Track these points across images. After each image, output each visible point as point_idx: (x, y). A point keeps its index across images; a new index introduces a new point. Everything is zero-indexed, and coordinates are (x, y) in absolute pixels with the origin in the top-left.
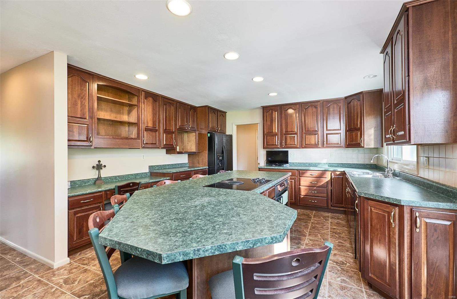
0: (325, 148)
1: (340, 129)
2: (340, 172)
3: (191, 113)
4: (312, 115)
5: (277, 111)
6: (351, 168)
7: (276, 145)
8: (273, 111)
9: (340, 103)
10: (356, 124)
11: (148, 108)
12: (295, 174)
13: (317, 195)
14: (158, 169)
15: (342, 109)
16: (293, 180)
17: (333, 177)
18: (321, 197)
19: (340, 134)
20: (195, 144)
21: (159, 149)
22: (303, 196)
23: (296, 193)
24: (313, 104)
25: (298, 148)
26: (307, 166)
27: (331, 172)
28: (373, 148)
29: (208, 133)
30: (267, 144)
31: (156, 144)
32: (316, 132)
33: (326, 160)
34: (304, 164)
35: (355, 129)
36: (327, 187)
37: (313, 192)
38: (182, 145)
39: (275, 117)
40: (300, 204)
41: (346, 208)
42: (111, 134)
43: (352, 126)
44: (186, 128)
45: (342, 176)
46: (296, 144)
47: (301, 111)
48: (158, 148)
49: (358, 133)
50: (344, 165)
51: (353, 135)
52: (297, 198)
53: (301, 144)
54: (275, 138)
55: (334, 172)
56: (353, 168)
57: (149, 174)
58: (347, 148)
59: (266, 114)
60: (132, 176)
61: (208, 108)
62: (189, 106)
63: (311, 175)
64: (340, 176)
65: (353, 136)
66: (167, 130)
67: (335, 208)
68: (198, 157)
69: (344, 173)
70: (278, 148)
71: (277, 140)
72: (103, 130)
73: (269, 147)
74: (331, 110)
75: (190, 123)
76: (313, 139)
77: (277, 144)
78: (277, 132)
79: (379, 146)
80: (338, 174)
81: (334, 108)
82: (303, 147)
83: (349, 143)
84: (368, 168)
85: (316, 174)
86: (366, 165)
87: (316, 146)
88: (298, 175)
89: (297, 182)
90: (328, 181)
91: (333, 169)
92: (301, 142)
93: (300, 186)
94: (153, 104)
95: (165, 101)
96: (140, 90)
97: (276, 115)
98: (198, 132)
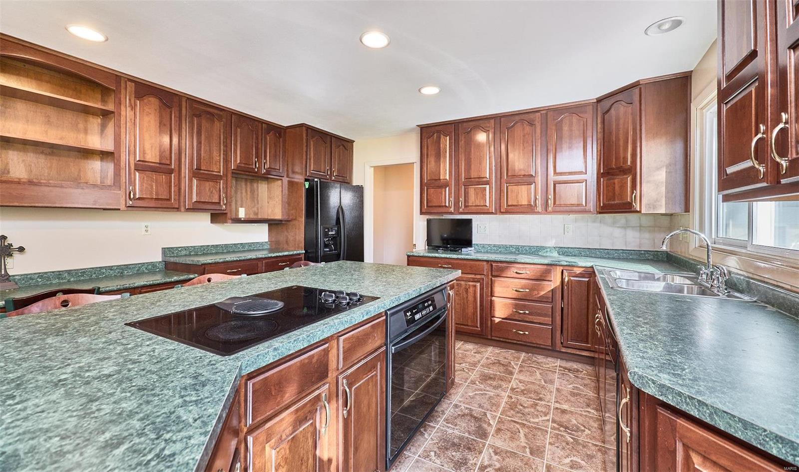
0: (550, 213)
1: (584, 171)
2: (583, 269)
3: (268, 138)
4: (524, 141)
5: (449, 134)
6: (609, 258)
8: (442, 136)
9: (586, 112)
10: (622, 158)
11: (146, 119)
12: (483, 271)
13: (531, 318)
14: (186, 255)
15: (590, 127)
16: (478, 284)
17: (566, 280)
18: (540, 323)
19: (584, 183)
20: (281, 202)
21: (178, 211)
22: (500, 320)
23: (483, 312)
24: (526, 117)
25: (492, 213)
26: (511, 253)
27: (562, 268)
28: (662, 215)
29: (306, 180)
30: (429, 205)
31: (169, 200)
32: (531, 179)
33: (554, 240)
34: (507, 249)
35: (620, 171)
36: (552, 302)
37: (522, 312)
38: (255, 205)
39: (445, 148)
40: (492, 336)
41: (596, 352)
42: (46, 174)
43: (614, 163)
44: (256, 170)
45: (587, 280)
46: (488, 205)
47: (498, 133)
48: (178, 209)
49: (627, 178)
50: (593, 251)
51: (614, 184)
52: (486, 324)
53: (498, 205)
54: (444, 193)
55: (570, 268)
56: (613, 259)
57: (162, 266)
58: (600, 213)
59: (427, 141)
60: (111, 270)
61: (307, 130)
62: (263, 125)
63: (516, 273)
64: (583, 279)
65: (614, 188)
66: (202, 171)
67: (569, 351)
68: (287, 229)
69: (591, 273)
70: (451, 213)
71: (447, 197)
72: (22, 165)
73: (432, 211)
74: (566, 128)
75: (265, 158)
76: (522, 194)
77: (447, 205)
78: (448, 178)
79: (678, 209)
80: (578, 272)
81: (571, 125)
82: (502, 210)
83: (605, 202)
84: (648, 260)
85: (528, 271)
86: (645, 254)
87: (529, 209)
88: (490, 273)
89: (487, 288)
90: (556, 287)
91: (566, 262)
92: (498, 201)
93: (493, 298)
94: (160, 112)
95: (196, 108)
96: (121, 76)
97: (446, 142)
98: (288, 179)
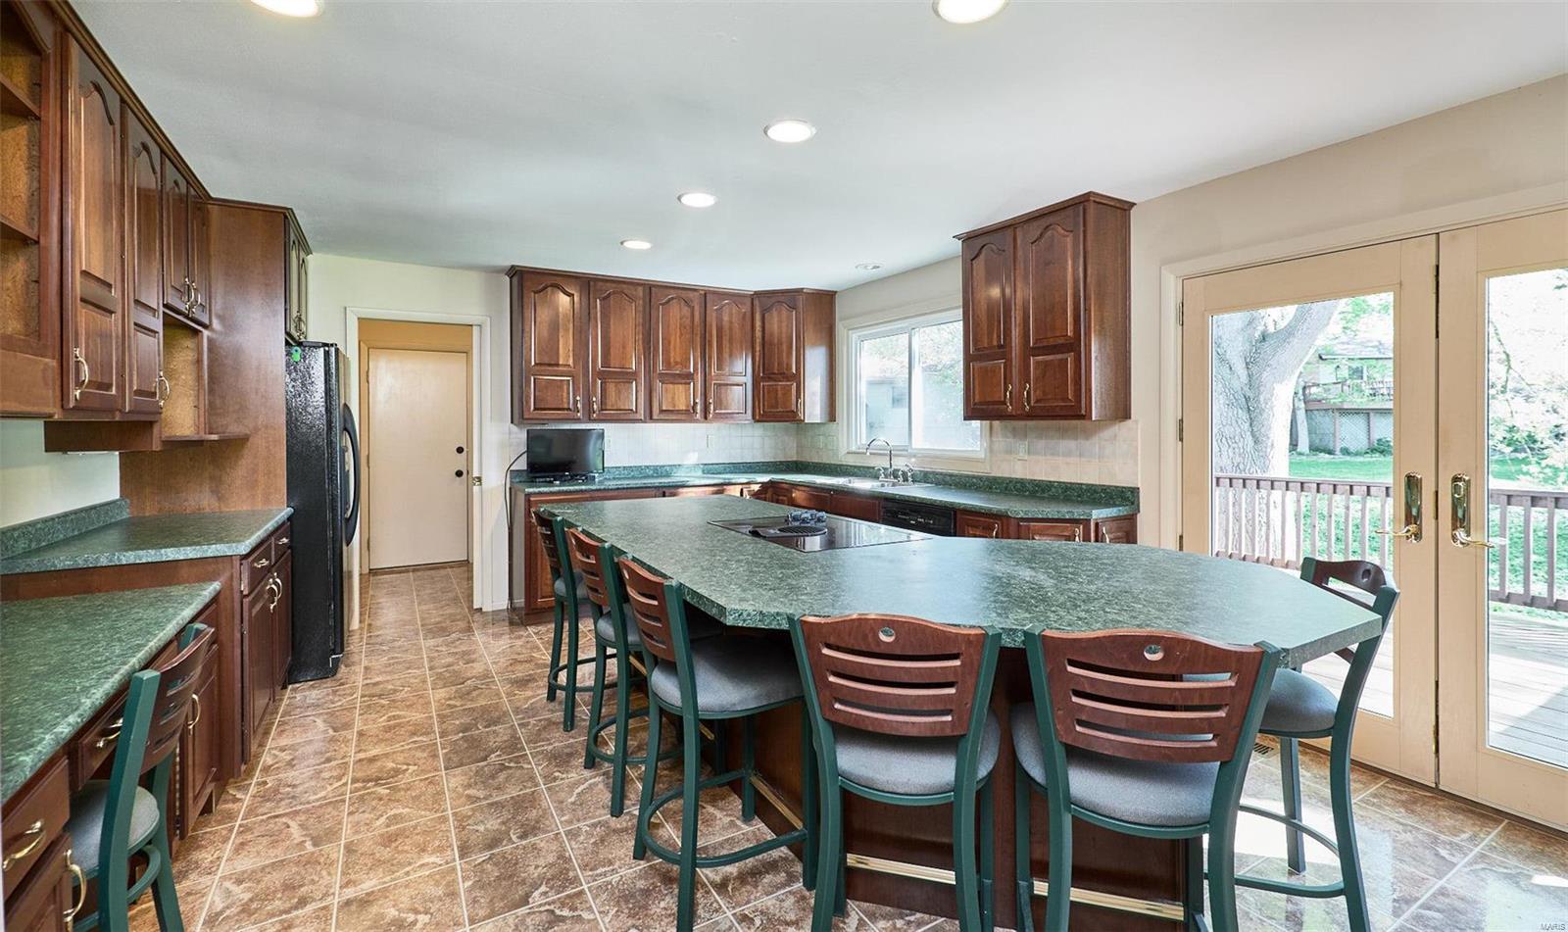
0: (711, 421)
1: (744, 373)
2: (760, 485)
4: (680, 326)
5: (574, 294)
7: (569, 409)
8: (561, 294)
9: (745, 304)
10: (785, 364)
11: (90, 153)
15: (747, 322)
24: (684, 294)
25: (638, 421)
26: (648, 476)
27: (740, 487)
30: (539, 406)
31: (111, 387)
33: (696, 455)
34: (641, 471)
35: (783, 377)
39: (567, 316)
43: (776, 367)
44: (188, 306)
46: (634, 409)
47: (648, 307)
49: (791, 386)
53: (647, 410)
54: (565, 387)
55: (747, 486)
58: (759, 421)
59: (533, 296)
62: (190, 188)
65: (777, 394)
70: (578, 421)
71: (572, 394)
73: (538, 418)
74: (726, 319)
75: (194, 278)
76: (681, 396)
77: (571, 407)
78: (572, 365)
80: (756, 490)
81: (732, 315)
82: (650, 418)
83: (766, 410)
86: (780, 465)
87: (687, 416)
92: (648, 405)
94: (103, 135)
98: (208, 333)
